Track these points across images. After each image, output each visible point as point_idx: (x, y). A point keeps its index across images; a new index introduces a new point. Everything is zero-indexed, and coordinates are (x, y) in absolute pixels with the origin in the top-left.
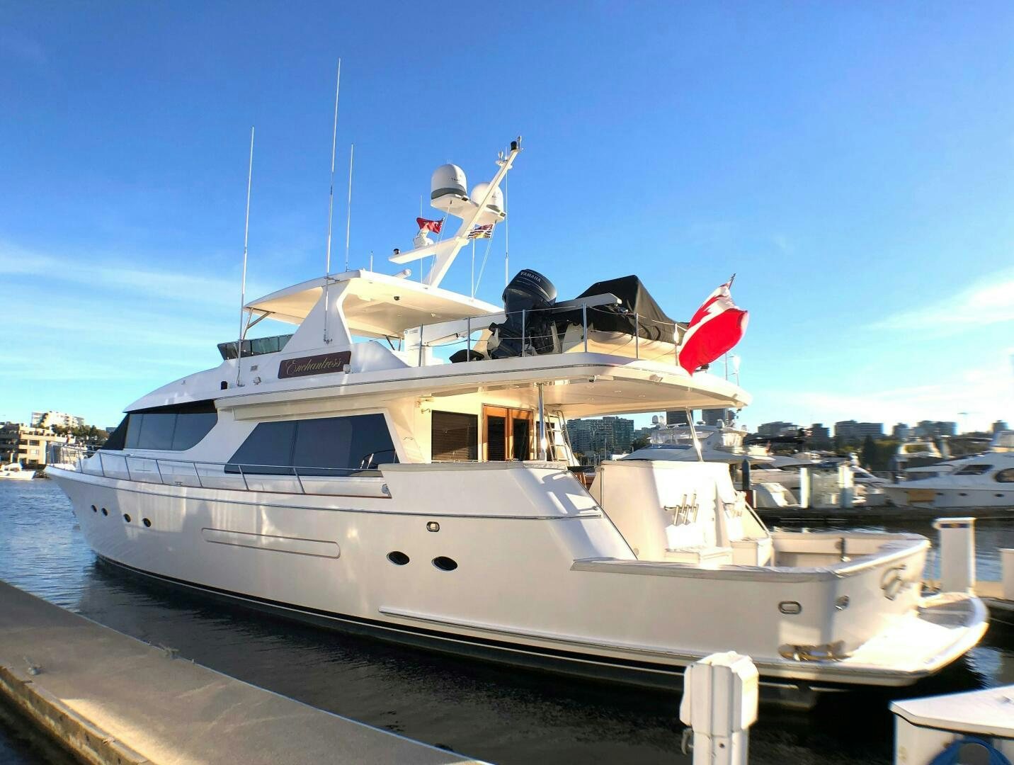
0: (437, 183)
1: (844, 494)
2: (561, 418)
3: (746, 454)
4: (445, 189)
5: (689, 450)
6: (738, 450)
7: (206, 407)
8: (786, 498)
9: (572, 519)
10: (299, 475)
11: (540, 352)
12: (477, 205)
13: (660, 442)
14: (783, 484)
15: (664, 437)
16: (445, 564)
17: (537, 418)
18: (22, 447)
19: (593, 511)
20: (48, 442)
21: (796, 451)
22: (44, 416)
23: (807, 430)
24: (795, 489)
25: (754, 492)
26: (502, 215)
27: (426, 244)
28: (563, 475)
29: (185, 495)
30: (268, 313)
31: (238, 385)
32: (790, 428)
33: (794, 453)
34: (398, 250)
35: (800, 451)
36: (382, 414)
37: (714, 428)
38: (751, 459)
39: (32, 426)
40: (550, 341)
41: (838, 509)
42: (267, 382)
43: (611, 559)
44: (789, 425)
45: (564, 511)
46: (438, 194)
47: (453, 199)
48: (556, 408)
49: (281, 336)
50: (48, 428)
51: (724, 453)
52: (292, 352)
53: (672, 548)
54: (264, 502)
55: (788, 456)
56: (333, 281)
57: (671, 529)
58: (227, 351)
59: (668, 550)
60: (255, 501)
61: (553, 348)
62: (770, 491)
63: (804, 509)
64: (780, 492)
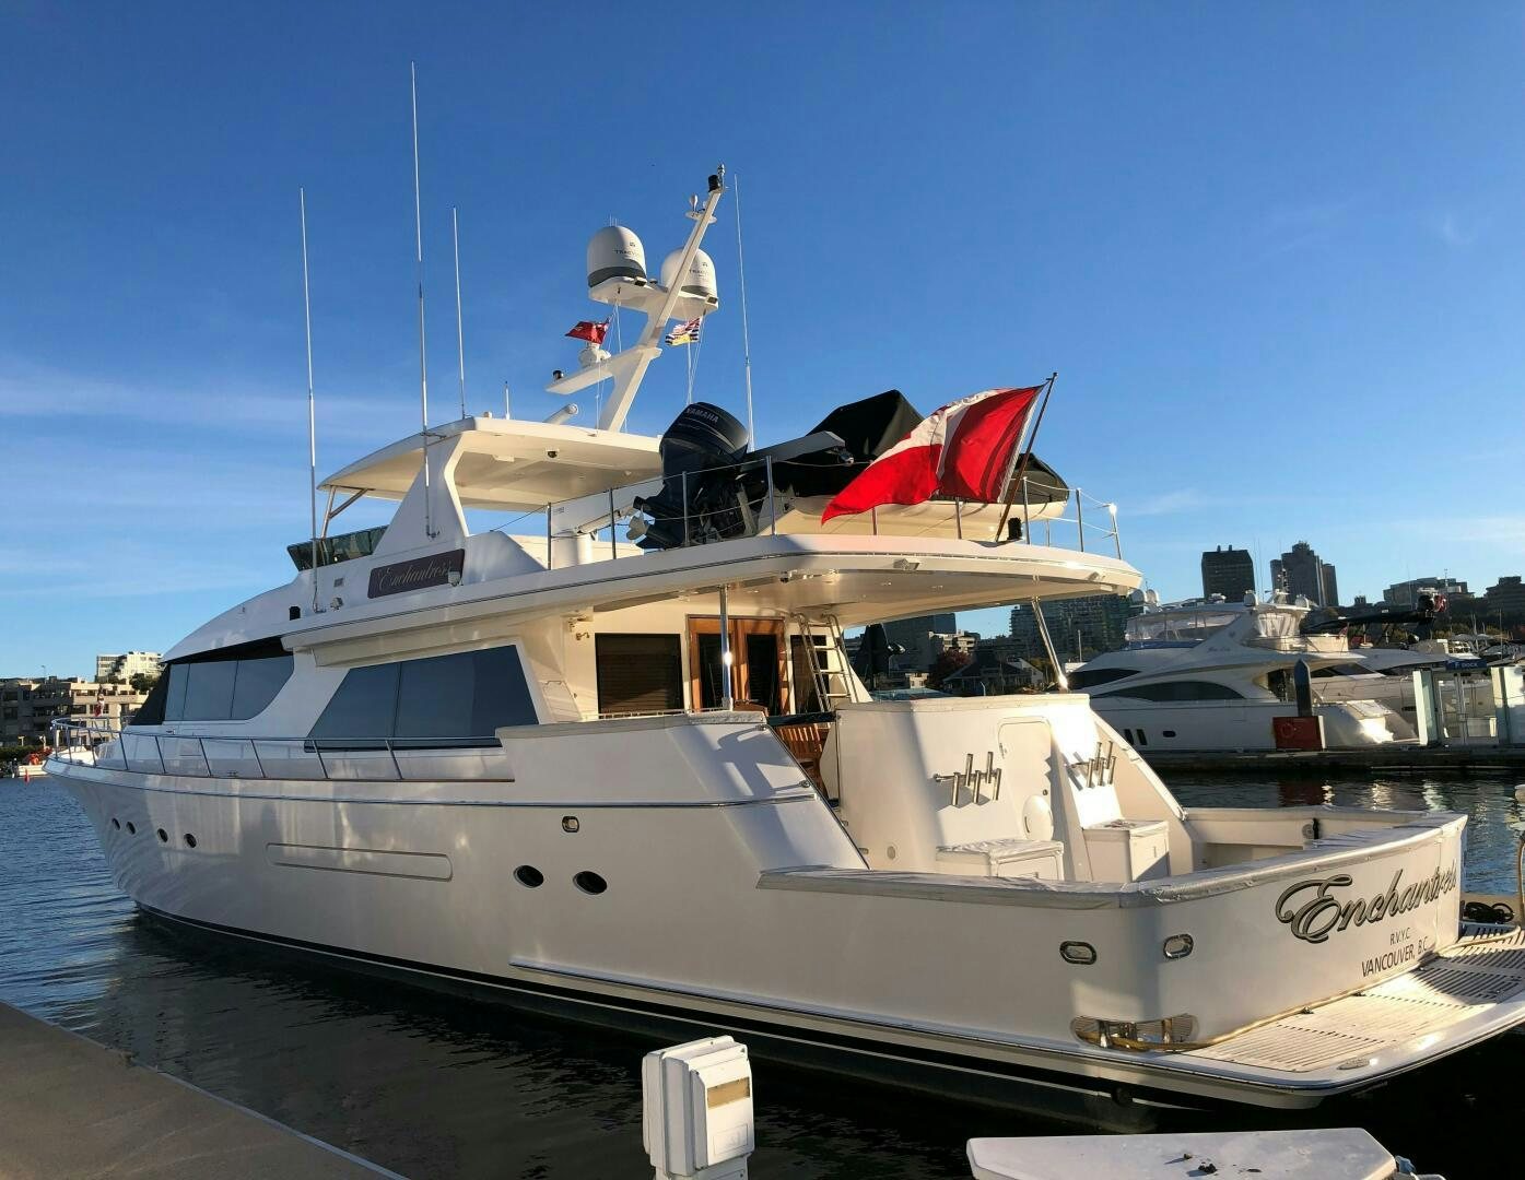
0: (594, 261)
1: (1507, 716)
2: (835, 628)
3: (1306, 651)
4: (614, 268)
5: (1196, 648)
6: (1289, 642)
7: (270, 648)
8: (1390, 727)
9: (760, 805)
10: (394, 749)
11: (727, 535)
12: (665, 290)
13: (1146, 638)
14: (1384, 701)
15: (1152, 627)
16: (591, 883)
18: (75, 718)
19: (801, 789)
20: (123, 705)
21: (1416, 637)
22: (120, 661)
24: (1405, 709)
25: (1321, 718)
26: (712, 300)
27: (598, 360)
28: (757, 733)
29: (237, 793)
30: (362, 491)
31: (317, 612)
33: (1414, 641)
34: (559, 372)
35: (1424, 637)
36: (514, 646)
37: (1241, 607)
38: (1312, 659)
39: (97, 680)
40: (738, 516)
41: (1495, 747)
42: (353, 605)
43: (822, 868)
45: (747, 791)
46: (597, 278)
47: (622, 284)
48: (828, 613)
49: (372, 530)
50: (123, 682)
51: (1258, 651)
52: (386, 555)
53: (950, 842)
54: (345, 797)
55: (1403, 648)
56: (437, 439)
57: (949, 814)
58: (302, 556)
59: (942, 849)
60: (331, 797)
61: (743, 527)
62: (1356, 716)
63: (1423, 748)
64: (1376, 717)
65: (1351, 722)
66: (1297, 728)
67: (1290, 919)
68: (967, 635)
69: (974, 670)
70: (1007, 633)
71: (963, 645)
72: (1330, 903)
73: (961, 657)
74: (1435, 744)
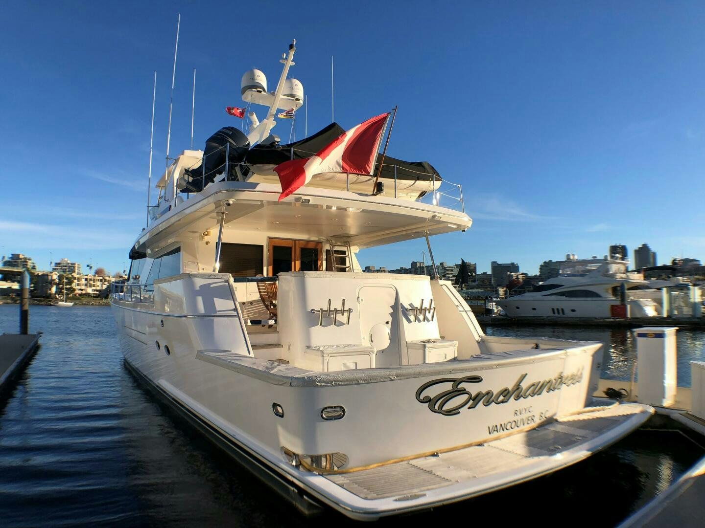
1: (694, 306)
3: (626, 279)
4: (249, 86)
5: (586, 277)
6: (621, 275)
8: (655, 310)
9: (206, 318)
13: (569, 273)
14: (654, 300)
15: (571, 268)
17: (327, 247)
19: (232, 312)
21: (671, 276)
23: (679, 261)
24: (659, 302)
25: (629, 306)
32: (695, 263)
33: (670, 278)
35: (674, 276)
36: (180, 247)
38: (628, 282)
41: (690, 318)
44: (694, 260)
45: (202, 311)
46: (245, 90)
51: (609, 278)
55: (665, 280)
62: (642, 305)
63: (664, 318)
64: (650, 306)
65: (640, 308)
66: (618, 310)
67: (428, 400)
68: (522, 274)
69: (522, 287)
70: (538, 274)
71: (521, 278)
72: (463, 392)
73: (518, 282)
74: (669, 317)
